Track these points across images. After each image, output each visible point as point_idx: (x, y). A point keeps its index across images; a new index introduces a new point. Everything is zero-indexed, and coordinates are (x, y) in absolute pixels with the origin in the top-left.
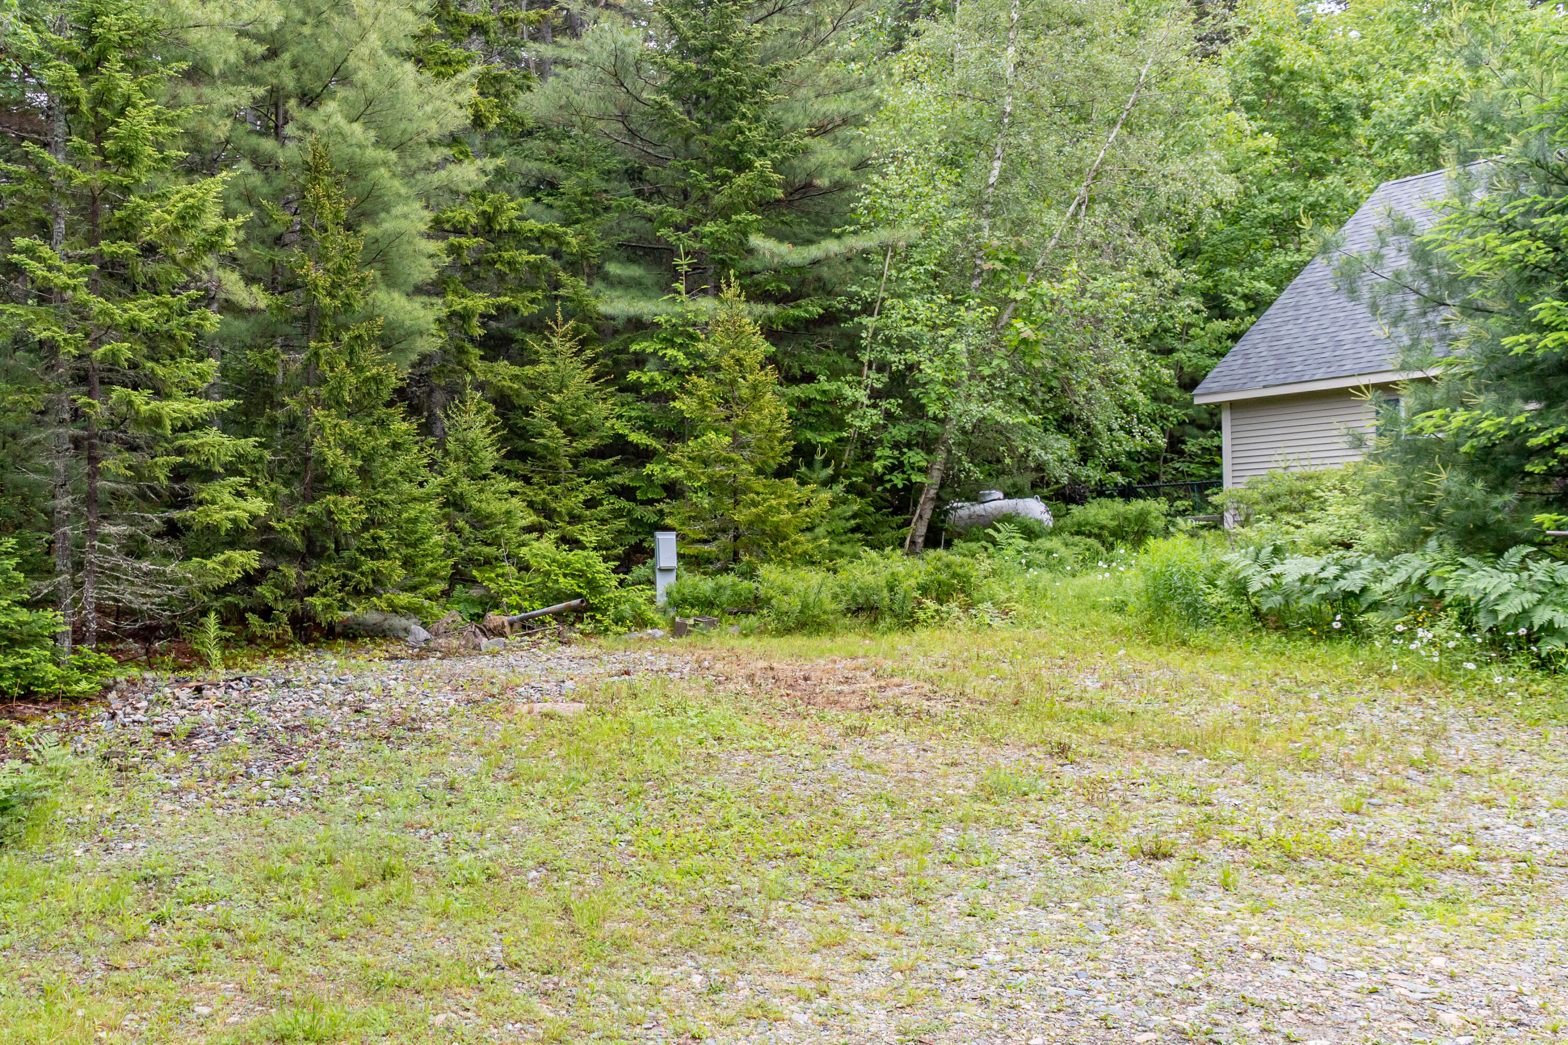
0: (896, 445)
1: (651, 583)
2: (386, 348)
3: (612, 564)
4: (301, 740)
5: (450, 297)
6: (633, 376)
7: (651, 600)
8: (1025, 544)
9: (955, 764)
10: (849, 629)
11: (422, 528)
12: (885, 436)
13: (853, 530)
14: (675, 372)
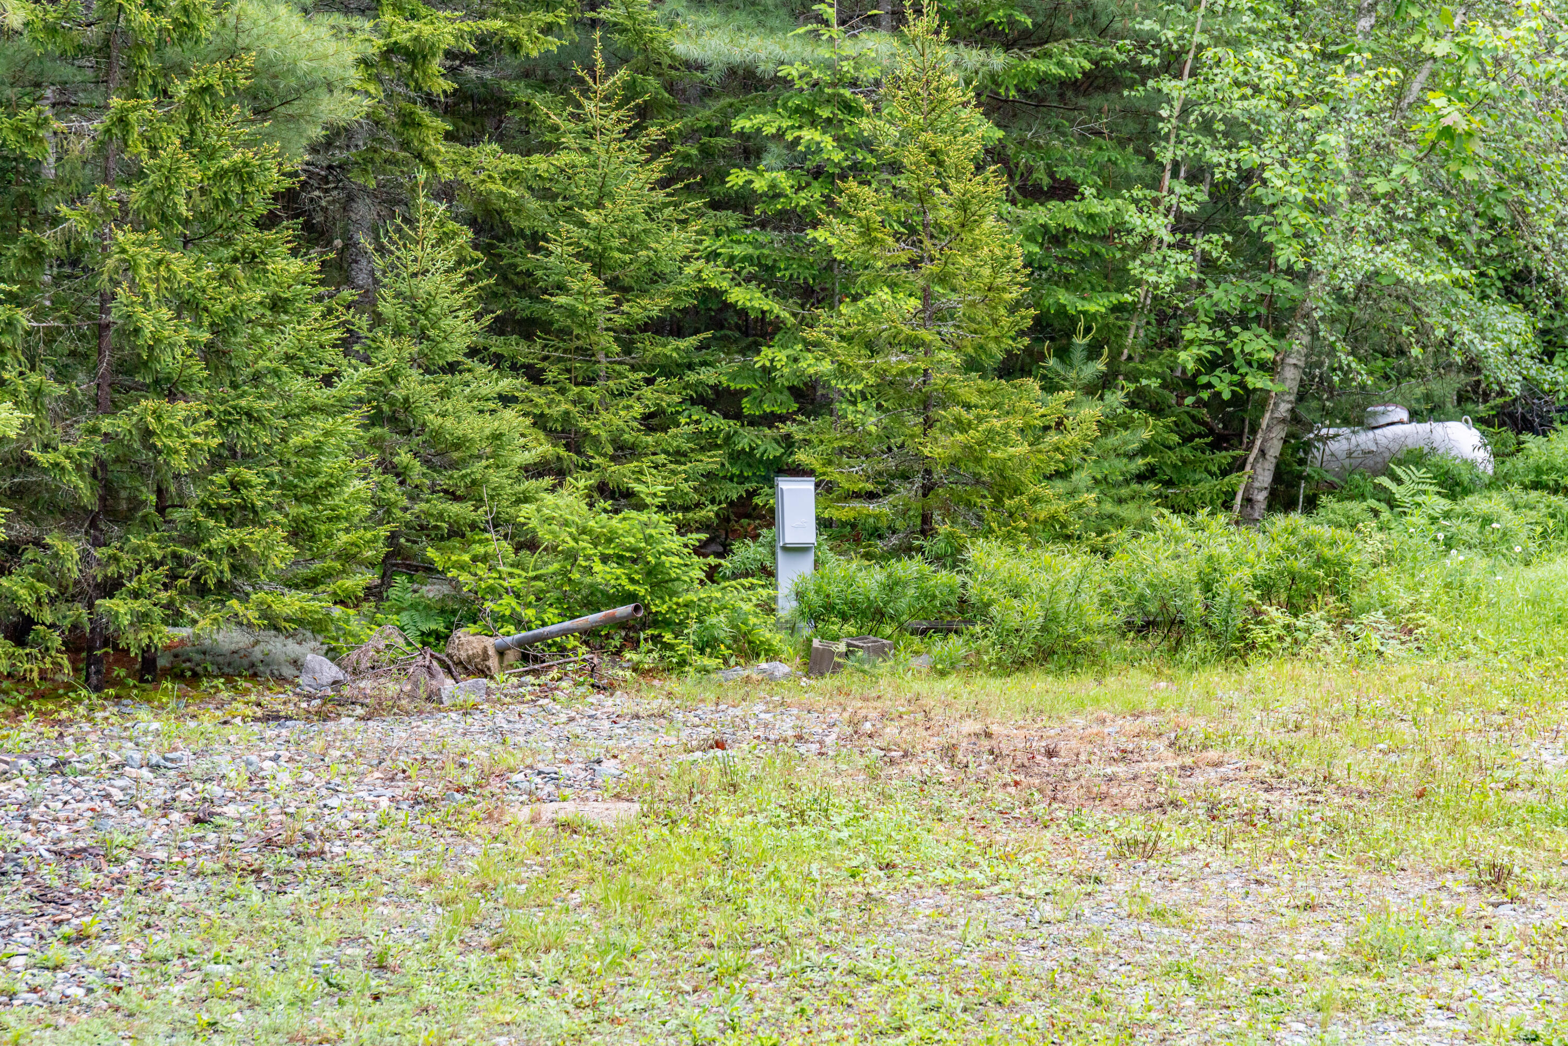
0: (1220, 320)
1: (768, 573)
2: (262, 113)
3: (695, 538)
4: (87, 876)
5: (388, 17)
6: (737, 178)
7: (768, 608)
8: (1444, 504)
9: (1309, 907)
10: (1131, 661)
11: (328, 466)
12: (1201, 302)
13: (1141, 478)
14: (818, 173)
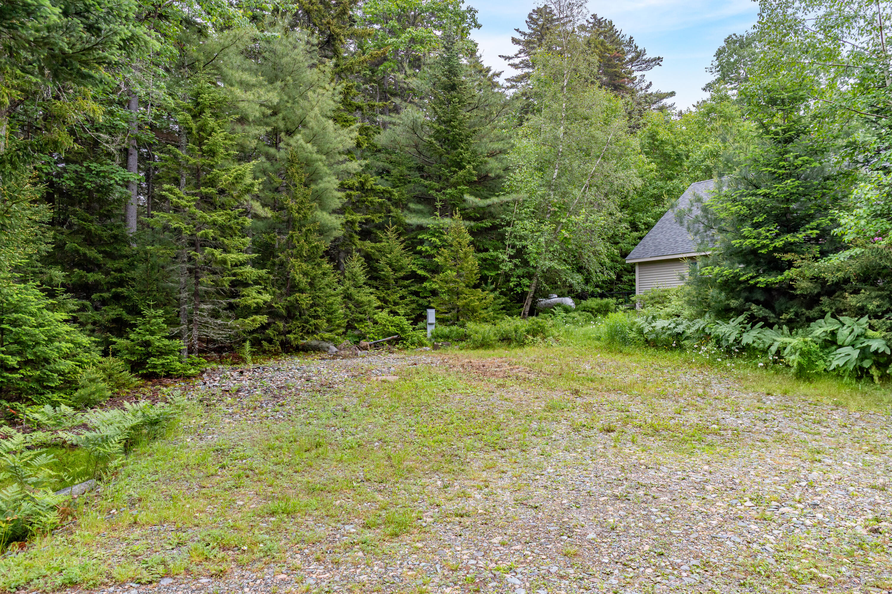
0: (518, 277)
1: (425, 329)
2: (321, 234)
3: (410, 322)
4: (284, 392)
5: (347, 215)
6: (419, 248)
7: (425, 336)
8: (565, 314)
9: (537, 398)
10: (500, 347)
11: (335, 307)
12: (514, 273)
13: (502, 309)
14: (435, 247)
